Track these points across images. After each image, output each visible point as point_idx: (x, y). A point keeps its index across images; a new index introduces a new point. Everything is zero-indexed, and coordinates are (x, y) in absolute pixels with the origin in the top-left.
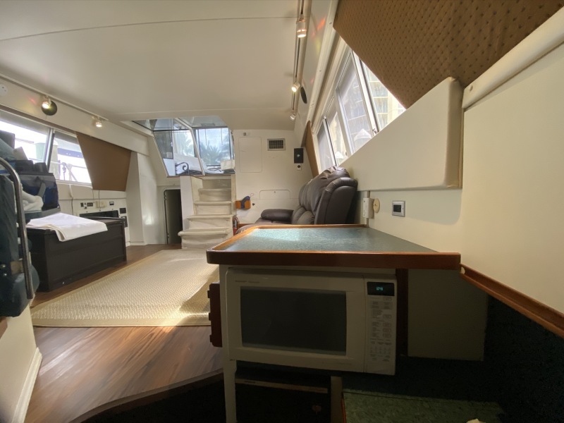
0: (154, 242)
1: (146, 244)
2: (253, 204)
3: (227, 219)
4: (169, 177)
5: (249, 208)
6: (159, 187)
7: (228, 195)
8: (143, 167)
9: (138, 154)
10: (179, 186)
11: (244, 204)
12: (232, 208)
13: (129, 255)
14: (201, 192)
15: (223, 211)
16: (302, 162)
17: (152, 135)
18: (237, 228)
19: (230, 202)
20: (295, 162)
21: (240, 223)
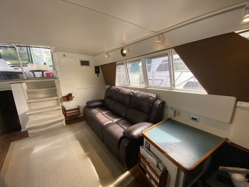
3: (59, 109)
5: (71, 99)
12: (59, 101)
14: (28, 93)
16: (99, 73)
18: (66, 113)
19: (57, 98)
20: (96, 73)
21: (67, 109)
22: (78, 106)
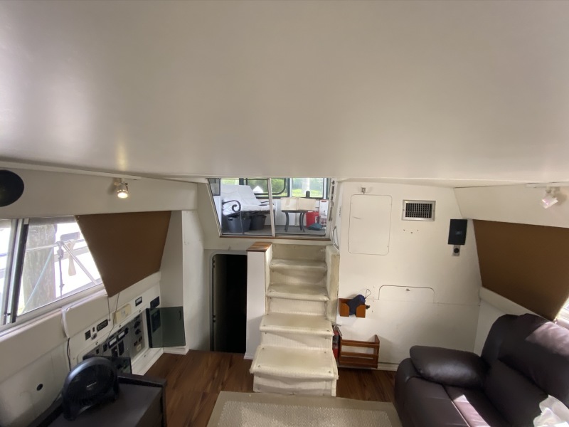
2: (368, 307)
5: (363, 317)
6: (206, 251)
9: (183, 213)
11: (355, 310)
12: (329, 307)
16: (463, 243)
18: (340, 349)
19: (326, 299)
20: (450, 242)
21: (344, 338)
22: (376, 336)
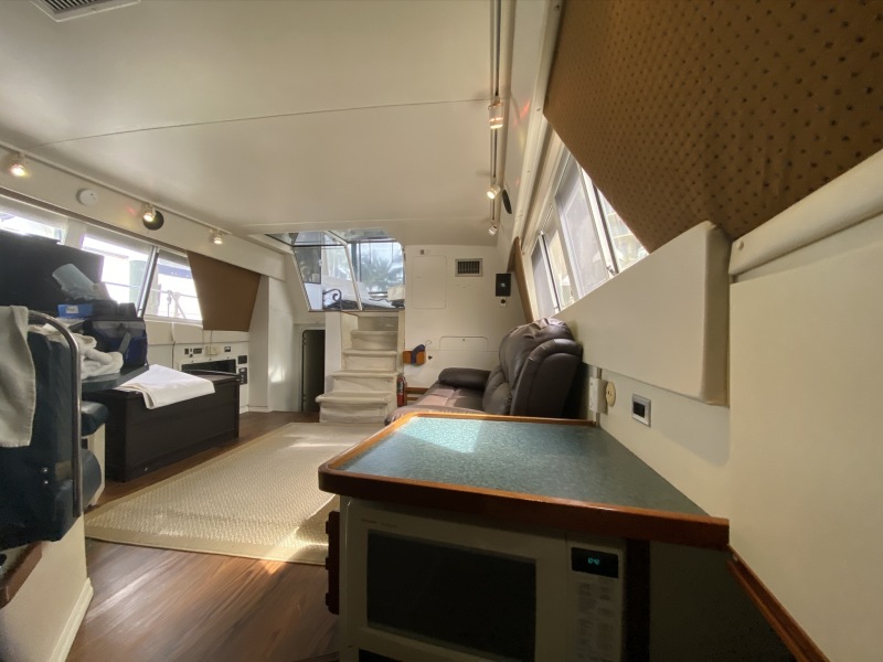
0: (283, 408)
1: (270, 410)
2: (430, 358)
3: (389, 379)
4: (311, 311)
5: (422, 362)
6: (296, 326)
7: (393, 341)
8: (276, 296)
9: (270, 279)
10: (324, 325)
11: (416, 357)
12: (398, 361)
13: (243, 427)
14: (355, 336)
15: (384, 366)
16: (509, 295)
17: (292, 252)
18: (403, 394)
19: (395, 353)
20: (497, 294)
21: (408, 386)
